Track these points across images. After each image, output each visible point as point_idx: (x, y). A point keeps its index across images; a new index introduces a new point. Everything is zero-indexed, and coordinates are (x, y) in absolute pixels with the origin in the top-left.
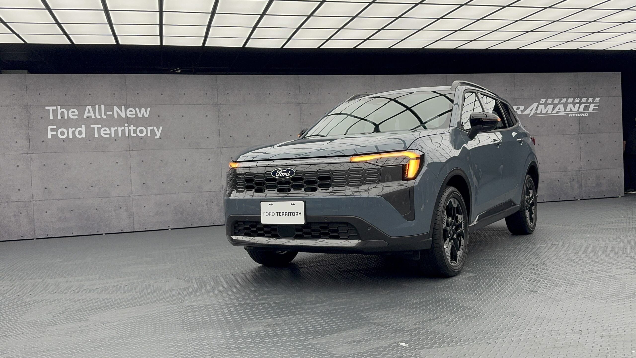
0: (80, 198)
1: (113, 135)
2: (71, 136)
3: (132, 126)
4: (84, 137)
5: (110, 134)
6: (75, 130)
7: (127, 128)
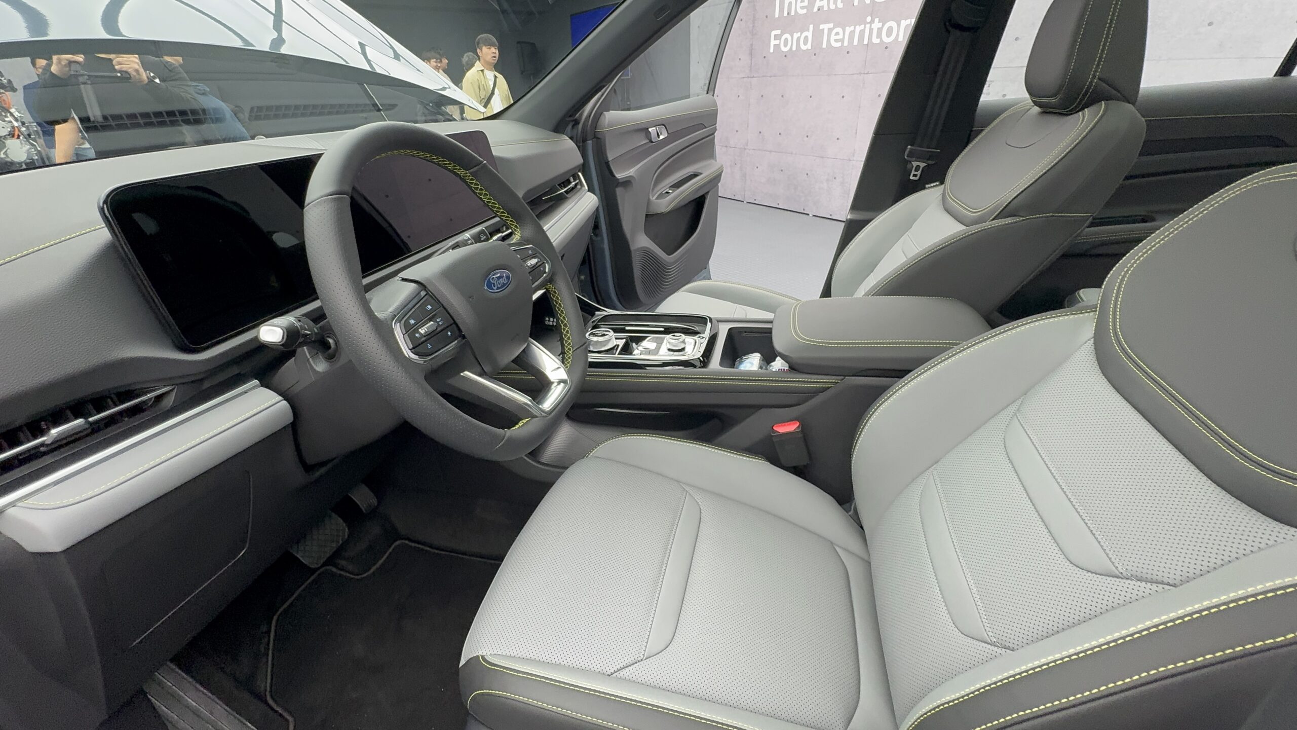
0: (792, 153)
1: (846, 44)
2: (794, 48)
3: (877, 20)
4: (810, 48)
5: (842, 40)
6: (801, 35)
7: (869, 25)
